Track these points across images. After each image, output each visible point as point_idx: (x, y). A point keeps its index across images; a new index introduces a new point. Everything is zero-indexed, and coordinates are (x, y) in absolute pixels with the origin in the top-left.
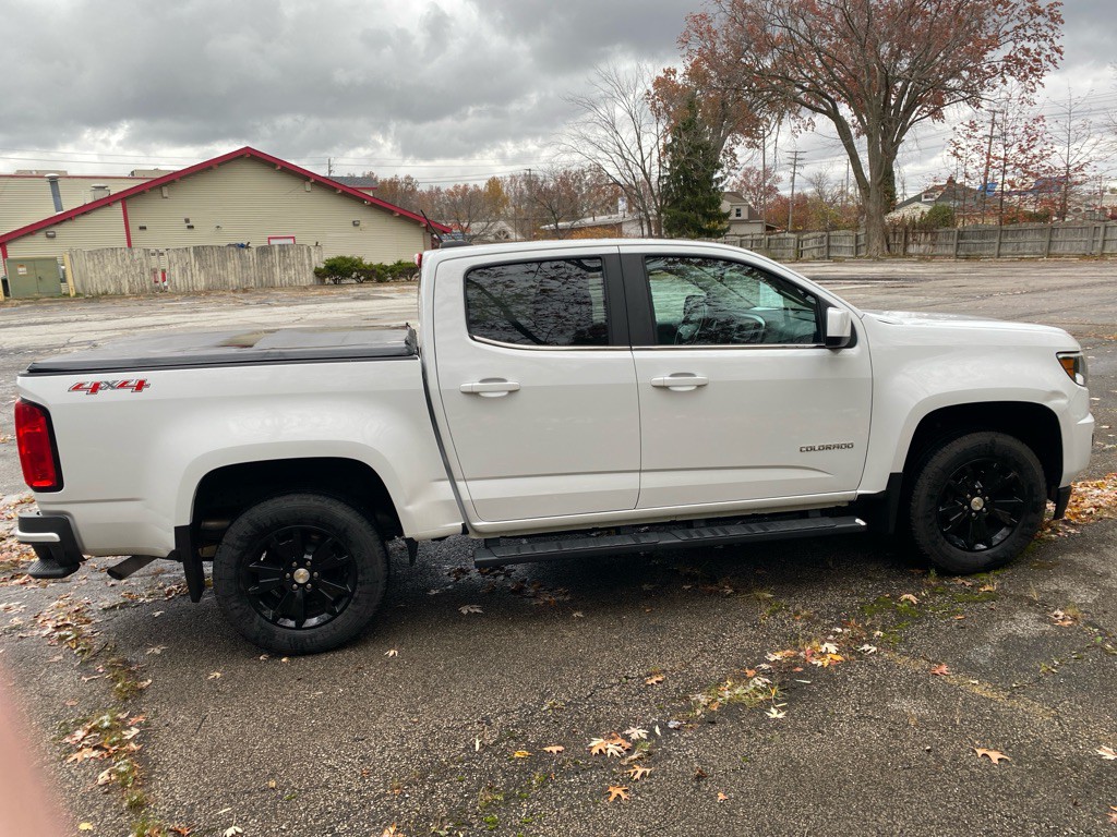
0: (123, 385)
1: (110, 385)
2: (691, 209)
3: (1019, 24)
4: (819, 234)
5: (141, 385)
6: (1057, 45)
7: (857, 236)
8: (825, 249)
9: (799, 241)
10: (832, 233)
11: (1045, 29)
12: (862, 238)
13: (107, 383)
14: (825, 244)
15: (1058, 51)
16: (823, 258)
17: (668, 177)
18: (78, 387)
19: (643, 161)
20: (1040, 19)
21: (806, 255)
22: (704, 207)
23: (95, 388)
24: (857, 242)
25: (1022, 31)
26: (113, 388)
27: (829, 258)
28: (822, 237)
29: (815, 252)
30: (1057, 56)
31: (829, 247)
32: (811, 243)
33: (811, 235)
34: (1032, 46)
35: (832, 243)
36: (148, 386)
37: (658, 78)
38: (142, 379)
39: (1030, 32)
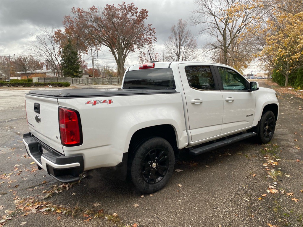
0: (104, 102)
1: (100, 102)
2: (71, 69)
3: (147, 32)
4: (108, 78)
5: (110, 102)
6: (155, 37)
7: (118, 79)
8: (110, 82)
9: (103, 79)
10: (112, 78)
11: (152, 33)
12: (119, 79)
13: (98, 101)
14: (110, 80)
15: (155, 38)
16: (110, 84)
17: (63, 60)
18: (88, 103)
19: (55, 55)
20: (151, 31)
21: (105, 83)
22: (75, 69)
23: (95, 103)
24: (118, 80)
25: (147, 33)
26: (101, 103)
27: (111, 84)
28: (109, 79)
29: (108, 82)
30: (155, 39)
31: (111, 81)
32: (106, 80)
33: (106, 78)
34: (149, 37)
35: (112, 80)
36: (112, 102)
37: (56, 32)
38: (110, 99)
39: (149, 34)
